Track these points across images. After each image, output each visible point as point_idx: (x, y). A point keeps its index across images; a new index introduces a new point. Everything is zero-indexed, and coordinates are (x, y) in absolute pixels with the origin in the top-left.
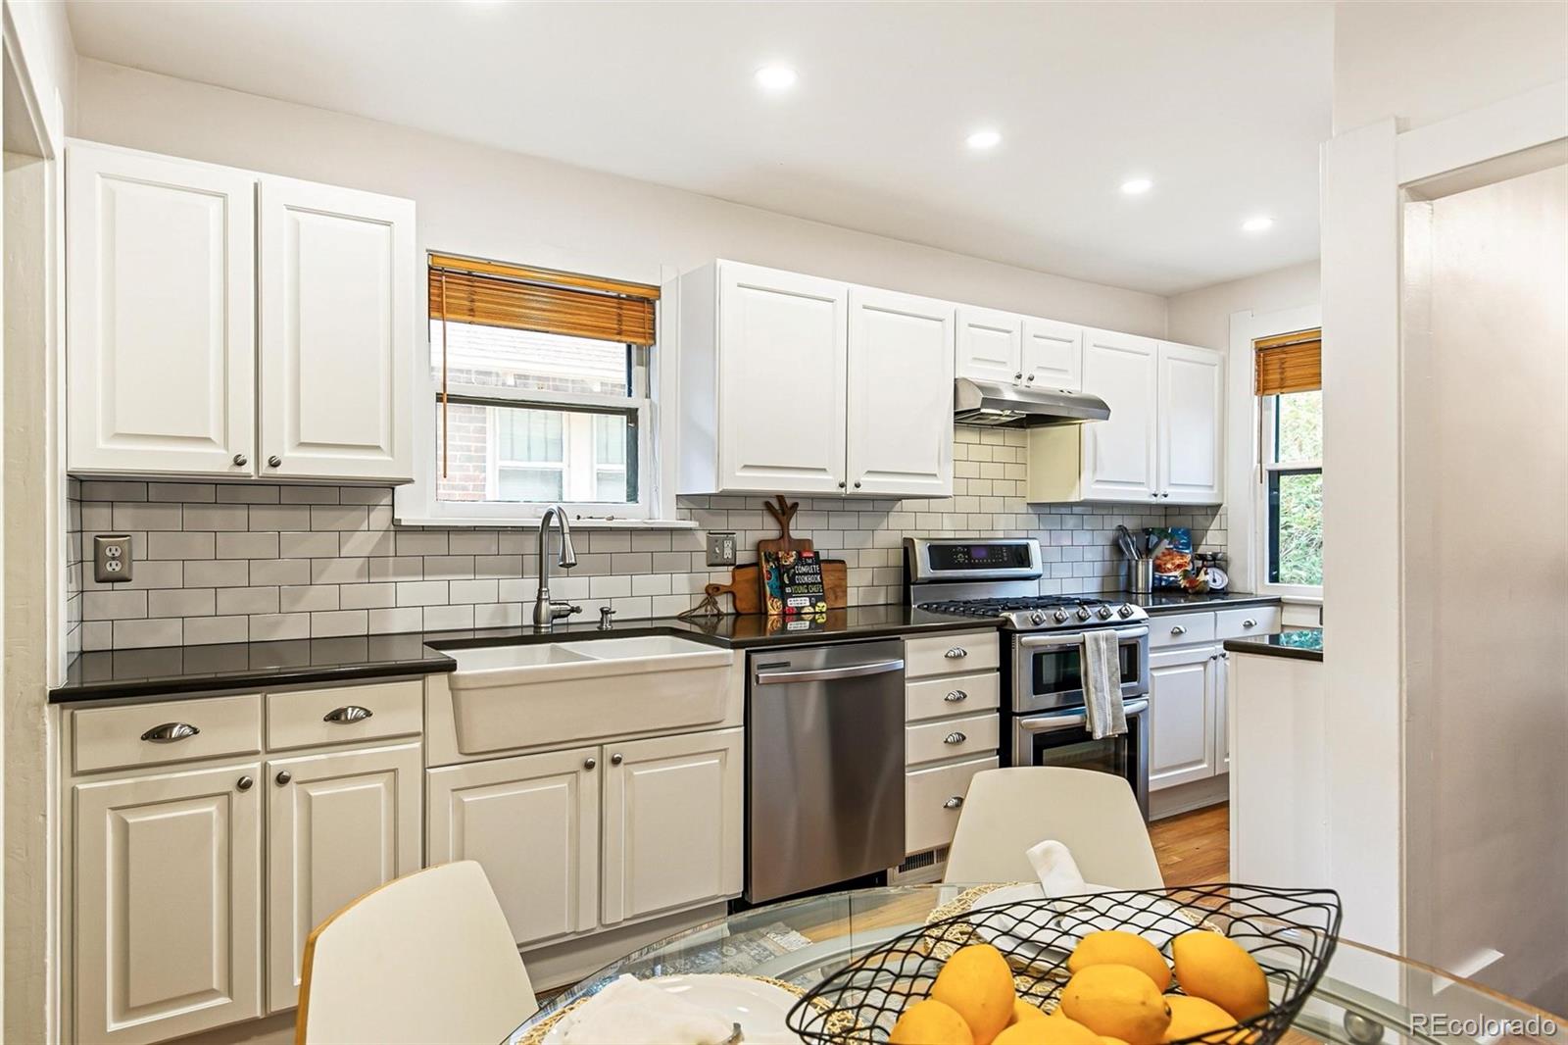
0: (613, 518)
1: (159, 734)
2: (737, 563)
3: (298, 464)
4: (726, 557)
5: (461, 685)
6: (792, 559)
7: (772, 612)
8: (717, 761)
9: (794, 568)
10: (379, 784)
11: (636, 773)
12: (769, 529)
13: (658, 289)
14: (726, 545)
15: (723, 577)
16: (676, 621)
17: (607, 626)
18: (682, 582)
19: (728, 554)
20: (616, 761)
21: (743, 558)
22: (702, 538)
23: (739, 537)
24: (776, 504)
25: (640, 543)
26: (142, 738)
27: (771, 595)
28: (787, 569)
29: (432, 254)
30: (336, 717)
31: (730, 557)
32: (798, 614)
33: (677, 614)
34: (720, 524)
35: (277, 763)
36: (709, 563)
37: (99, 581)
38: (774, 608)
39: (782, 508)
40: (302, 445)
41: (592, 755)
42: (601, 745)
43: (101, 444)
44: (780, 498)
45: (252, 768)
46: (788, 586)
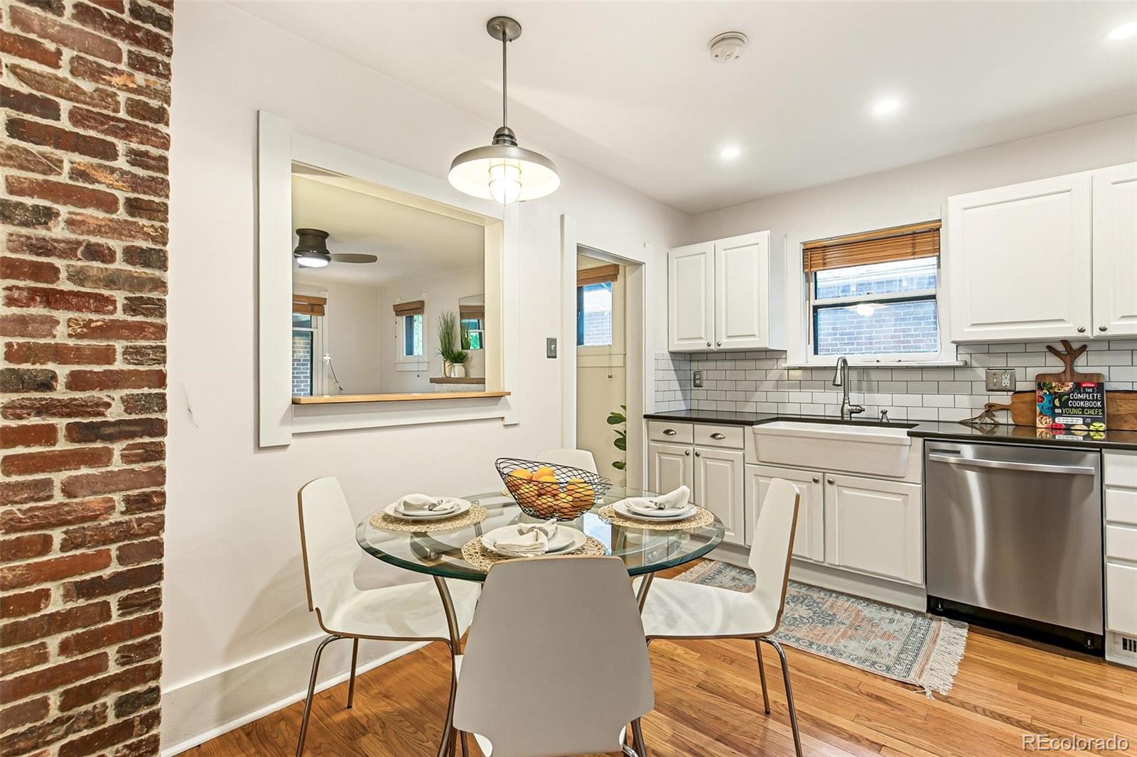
0: (900, 361)
1: (667, 432)
2: (1017, 390)
3: (727, 344)
4: (1004, 385)
5: (757, 432)
6: (1067, 389)
7: (1039, 425)
8: (900, 500)
9: (1069, 394)
10: (728, 465)
11: (844, 492)
12: (1055, 366)
13: (940, 220)
14: (1004, 377)
15: (1004, 399)
16: (958, 425)
17: (884, 420)
18: (963, 400)
19: (1006, 382)
20: (830, 482)
21: (1020, 386)
22: (982, 373)
23: (1019, 373)
24: (1061, 348)
25: (927, 376)
26: (664, 432)
27: (1041, 413)
28: (1060, 396)
29: (804, 244)
30: (714, 436)
31: (1008, 385)
32: (1068, 429)
33: (958, 420)
34: (999, 362)
35: (698, 449)
36: (989, 389)
37: (695, 386)
38: (1042, 424)
39: (1069, 350)
40: (729, 337)
41: (819, 476)
42: (824, 473)
43: (676, 342)
44: (1065, 342)
45: (690, 449)
46: (1058, 408)
